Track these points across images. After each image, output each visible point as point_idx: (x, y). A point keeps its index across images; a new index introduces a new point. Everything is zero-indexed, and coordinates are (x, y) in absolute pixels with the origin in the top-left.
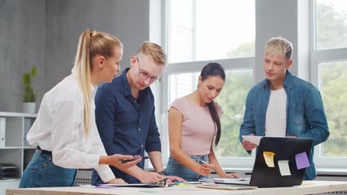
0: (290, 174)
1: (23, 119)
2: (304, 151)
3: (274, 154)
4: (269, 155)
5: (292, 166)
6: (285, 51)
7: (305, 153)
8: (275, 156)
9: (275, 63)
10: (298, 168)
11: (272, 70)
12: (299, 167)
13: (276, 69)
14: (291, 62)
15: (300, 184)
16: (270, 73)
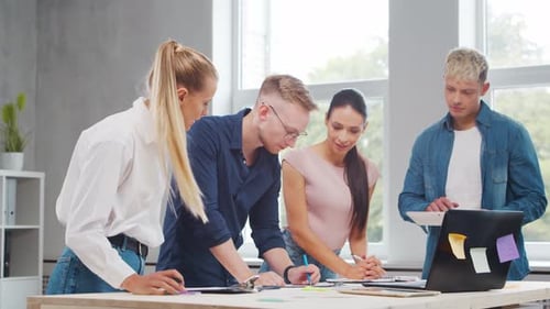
0: (488, 271)
1: (4, 179)
2: (509, 233)
3: (464, 237)
4: (457, 239)
5: (492, 257)
6: (479, 71)
7: (512, 236)
8: (466, 241)
9: (464, 92)
10: (501, 261)
11: (459, 104)
12: (503, 259)
13: (466, 101)
14: (488, 85)
15: (501, 287)
16: (456, 107)
